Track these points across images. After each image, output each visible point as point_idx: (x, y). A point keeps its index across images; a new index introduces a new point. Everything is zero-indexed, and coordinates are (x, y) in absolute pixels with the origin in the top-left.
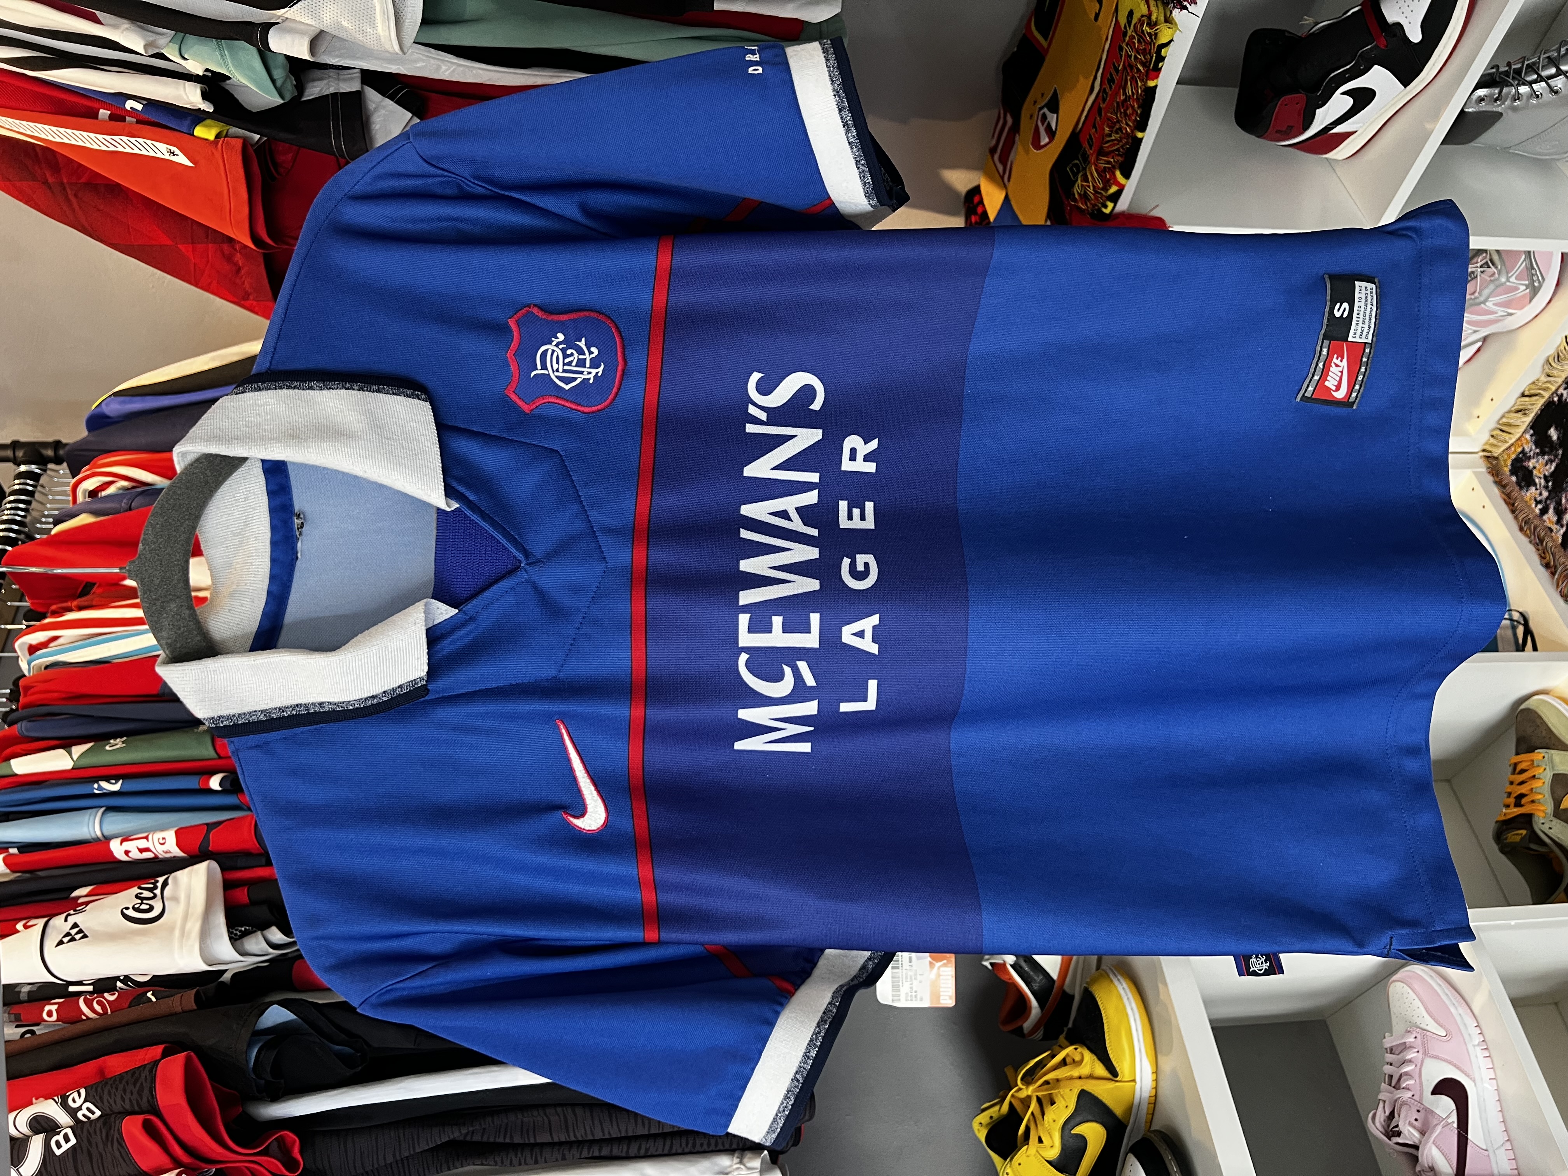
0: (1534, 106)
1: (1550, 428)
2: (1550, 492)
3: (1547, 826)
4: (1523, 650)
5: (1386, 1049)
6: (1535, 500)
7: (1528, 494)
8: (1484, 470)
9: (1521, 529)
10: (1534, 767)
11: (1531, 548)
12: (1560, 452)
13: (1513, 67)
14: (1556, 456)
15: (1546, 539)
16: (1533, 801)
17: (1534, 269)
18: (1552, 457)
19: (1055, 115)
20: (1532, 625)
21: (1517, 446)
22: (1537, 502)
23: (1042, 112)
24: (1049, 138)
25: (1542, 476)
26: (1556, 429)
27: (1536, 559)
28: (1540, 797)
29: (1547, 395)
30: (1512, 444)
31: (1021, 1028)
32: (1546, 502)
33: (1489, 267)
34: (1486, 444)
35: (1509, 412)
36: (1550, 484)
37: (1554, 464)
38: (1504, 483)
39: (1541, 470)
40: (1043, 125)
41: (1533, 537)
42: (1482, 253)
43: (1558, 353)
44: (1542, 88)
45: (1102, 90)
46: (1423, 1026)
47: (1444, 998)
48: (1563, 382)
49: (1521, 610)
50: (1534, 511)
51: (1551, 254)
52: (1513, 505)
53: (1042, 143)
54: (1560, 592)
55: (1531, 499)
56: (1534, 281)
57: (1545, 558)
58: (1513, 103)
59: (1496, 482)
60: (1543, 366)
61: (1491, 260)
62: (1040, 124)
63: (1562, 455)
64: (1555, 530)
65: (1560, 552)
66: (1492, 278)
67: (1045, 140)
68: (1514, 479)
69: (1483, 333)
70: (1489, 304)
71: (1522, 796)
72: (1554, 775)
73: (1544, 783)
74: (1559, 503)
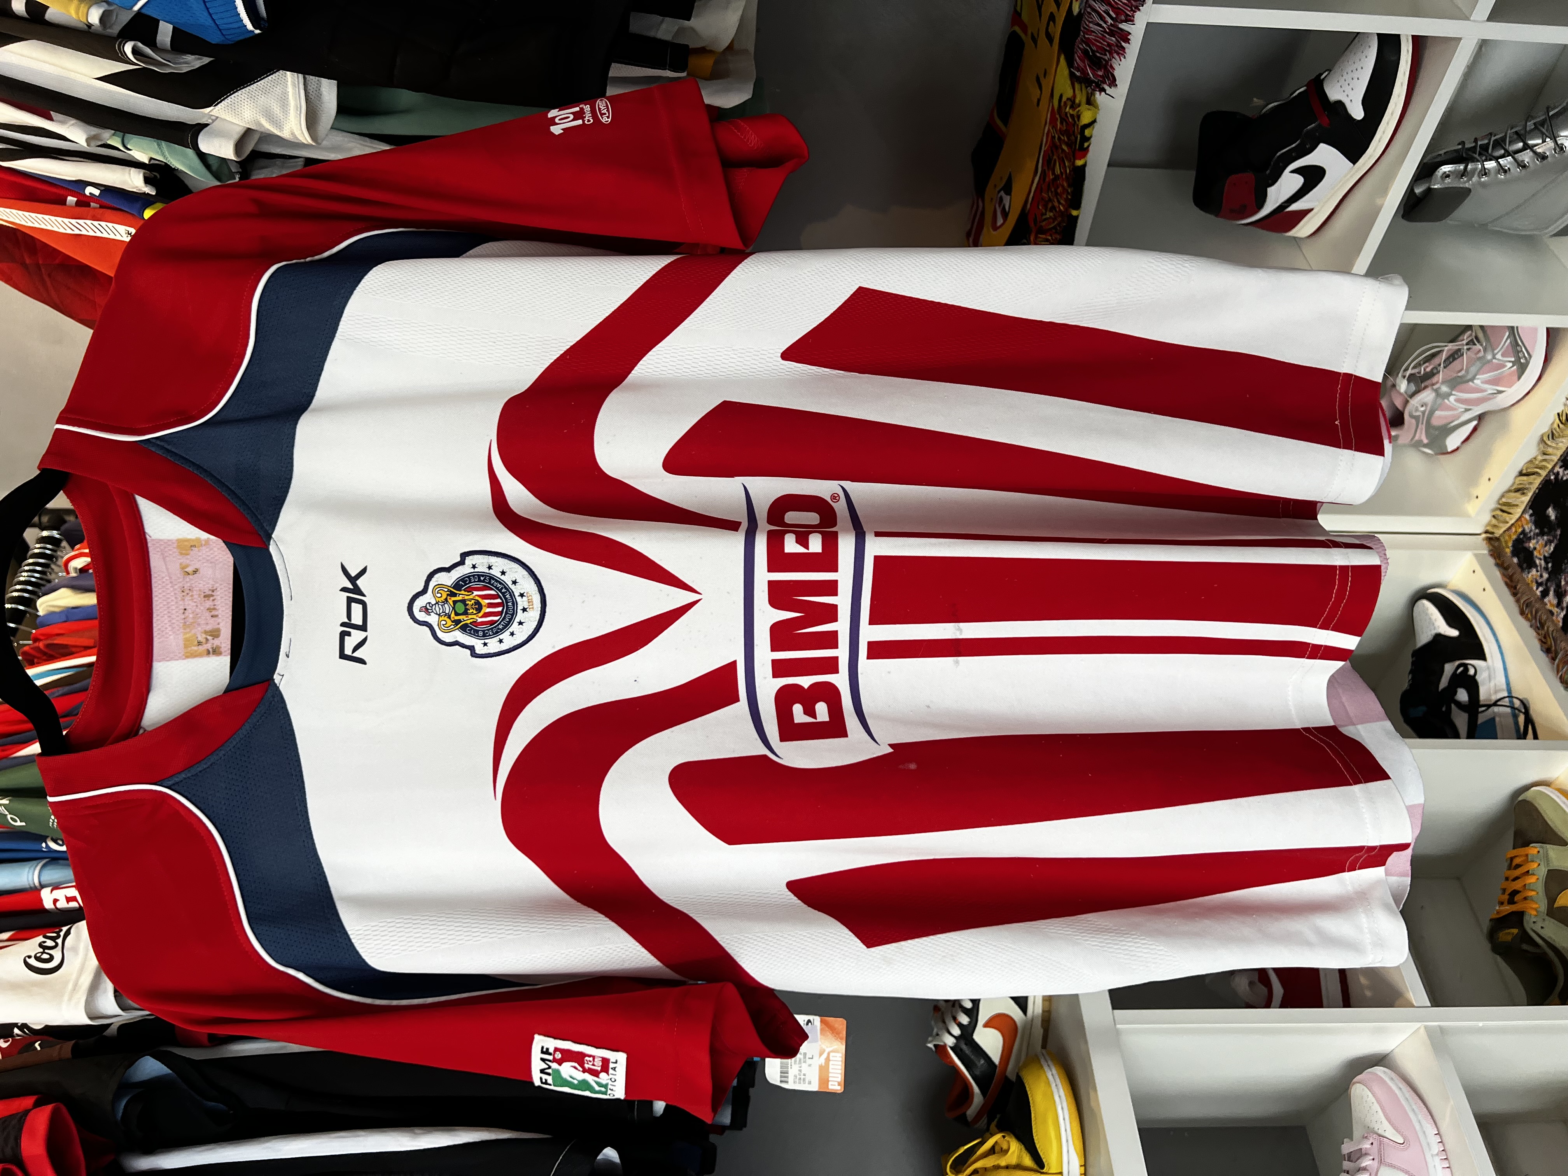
0: (1502, 182)
1: (1548, 508)
2: (1549, 574)
3: (1540, 924)
4: (1525, 738)
5: (1344, 1155)
6: (1537, 582)
7: (1530, 576)
8: (1486, 552)
9: (1522, 613)
10: (1528, 862)
11: (1532, 633)
12: (1559, 532)
13: (1479, 143)
14: (1555, 537)
15: (1549, 624)
16: (1525, 899)
17: (1519, 345)
18: (1551, 538)
19: (1009, 197)
20: (1532, 712)
21: (1518, 527)
22: (1539, 584)
23: (999, 195)
24: (1003, 219)
25: (1542, 557)
26: (1554, 508)
27: (1537, 644)
28: (1533, 893)
29: (1544, 473)
30: (1512, 525)
31: (964, 1115)
32: (1546, 584)
33: (1475, 344)
34: (1489, 524)
35: (1509, 491)
36: (1550, 565)
37: (1553, 545)
38: (1505, 565)
39: (1542, 552)
40: (1000, 206)
41: (1534, 621)
42: (1468, 331)
43: (1552, 432)
44: (1509, 163)
45: (1043, 172)
46: (1380, 1132)
47: (1403, 1102)
48: (1559, 460)
49: (1521, 697)
50: (1536, 594)
51: (1535, 330)
52: (1515, 588)
53: (999, 224)
54: (1561, 678)
55: (1532, 581)
56: (1520, 359)
57: (1545, 643)
58: (1480, 178)
59: (1497, 565)
60: (1539, 444)
61: (1477, 338)
62: (997, 206)
63: (1560, 535)
64: (1555, 614)
65: (1560, 635)
66: (1478, 356)
67: (1000, 221)
68: (1515, 560)
69: (1477, 411)
70: (1477, 382)
71: (1515, 893)
72: (1549, 870)
73: (1538, 879)
74: (1558, 586)
